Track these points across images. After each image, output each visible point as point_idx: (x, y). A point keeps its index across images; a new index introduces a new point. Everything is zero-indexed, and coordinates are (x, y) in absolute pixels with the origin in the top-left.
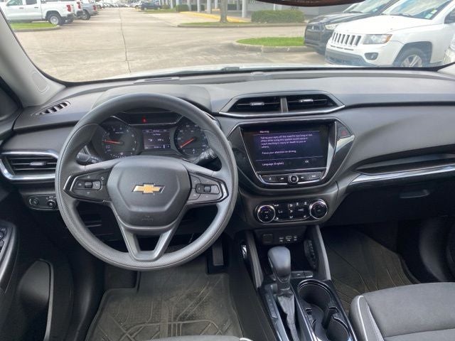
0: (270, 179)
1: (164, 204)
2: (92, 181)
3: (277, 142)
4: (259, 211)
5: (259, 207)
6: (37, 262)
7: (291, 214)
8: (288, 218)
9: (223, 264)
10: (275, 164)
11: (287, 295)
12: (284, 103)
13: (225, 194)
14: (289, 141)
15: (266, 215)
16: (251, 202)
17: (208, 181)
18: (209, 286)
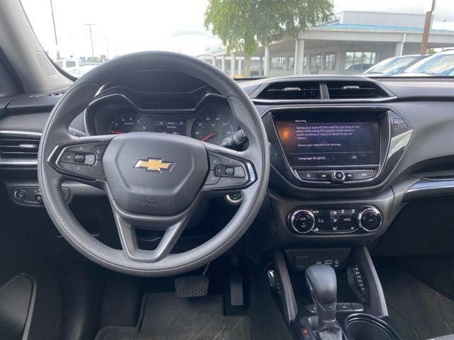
0: (308, 176)
1: (173, 186)
2: (84, 154)
3: (317, 133)
4: (293, 218)
5: (293, 213)
6: (17, 277)
7: (335, 225)
8: (331, 229)
9: (242, 304)
10: (314, 158)
11: (332, 330)
12: (324, 90)
13: (253, 179)
14: (332, 133)
15: (303, 222)
16: (283, 207)
17: (231, 161)
18: (226, 329)
